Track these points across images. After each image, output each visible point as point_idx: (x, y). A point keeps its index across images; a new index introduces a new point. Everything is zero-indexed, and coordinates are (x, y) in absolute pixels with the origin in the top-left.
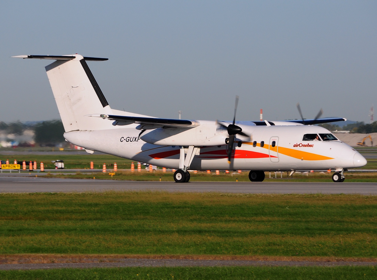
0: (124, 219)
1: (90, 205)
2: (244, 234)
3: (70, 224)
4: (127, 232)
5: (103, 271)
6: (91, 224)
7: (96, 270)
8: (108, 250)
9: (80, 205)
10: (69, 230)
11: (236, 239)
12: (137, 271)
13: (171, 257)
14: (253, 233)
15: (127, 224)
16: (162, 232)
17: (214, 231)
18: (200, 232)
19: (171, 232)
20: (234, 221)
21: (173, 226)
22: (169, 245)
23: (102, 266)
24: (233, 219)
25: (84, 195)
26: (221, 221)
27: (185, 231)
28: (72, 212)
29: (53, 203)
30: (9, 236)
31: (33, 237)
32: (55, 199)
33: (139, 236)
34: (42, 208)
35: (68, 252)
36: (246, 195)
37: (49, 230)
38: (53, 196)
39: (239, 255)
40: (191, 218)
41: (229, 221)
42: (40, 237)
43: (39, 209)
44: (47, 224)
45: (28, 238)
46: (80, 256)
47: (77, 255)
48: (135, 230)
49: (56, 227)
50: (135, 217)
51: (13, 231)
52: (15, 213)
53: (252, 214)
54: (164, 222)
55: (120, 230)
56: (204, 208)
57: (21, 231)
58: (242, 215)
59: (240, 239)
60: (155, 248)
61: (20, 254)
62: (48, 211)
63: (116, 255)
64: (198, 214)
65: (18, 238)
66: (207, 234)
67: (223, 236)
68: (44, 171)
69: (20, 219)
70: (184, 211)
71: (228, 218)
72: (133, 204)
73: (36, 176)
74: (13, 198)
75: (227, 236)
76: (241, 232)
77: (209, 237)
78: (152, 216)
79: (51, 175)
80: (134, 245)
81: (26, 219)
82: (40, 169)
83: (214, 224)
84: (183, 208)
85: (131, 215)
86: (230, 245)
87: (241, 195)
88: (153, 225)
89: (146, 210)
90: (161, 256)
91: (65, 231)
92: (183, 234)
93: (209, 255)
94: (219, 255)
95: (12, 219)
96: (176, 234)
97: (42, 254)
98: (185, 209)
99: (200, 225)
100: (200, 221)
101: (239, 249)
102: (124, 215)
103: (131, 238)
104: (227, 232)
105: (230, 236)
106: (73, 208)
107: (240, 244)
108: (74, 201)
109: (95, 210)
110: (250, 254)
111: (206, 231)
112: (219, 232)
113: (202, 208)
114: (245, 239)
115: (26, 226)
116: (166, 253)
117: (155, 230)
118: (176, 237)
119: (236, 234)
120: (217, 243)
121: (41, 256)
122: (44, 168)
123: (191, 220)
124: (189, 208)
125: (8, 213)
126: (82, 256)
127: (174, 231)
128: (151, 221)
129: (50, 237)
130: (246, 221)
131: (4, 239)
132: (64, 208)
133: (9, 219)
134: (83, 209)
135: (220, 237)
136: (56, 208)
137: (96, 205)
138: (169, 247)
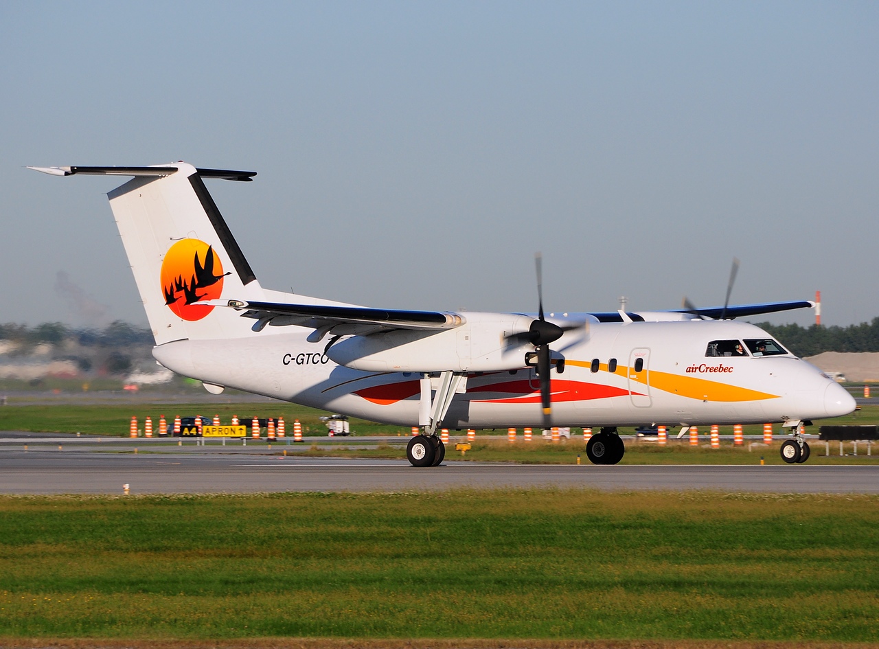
0: (494, 555)
1: (414, 522)
2: (782, 590)
3: (368, 567)
4: (502, 584)
6: (416, 567)
8: (460, 627)
9: (392, 522)
10: (365, 581)
11: (764, 602)
13: (610, 646)
14: (805, 588)
15: (502, 566)
16: (587, 585)
17: (712, 584)
18: (677, 585)
19: (606, 585)
20: (759, 559)
21: (615, 571)
22: (604, 617)
24: (756, 553)
25: (399, 498)
26: (728, 559)
27: (642, 584)
28: (372, 538)
29: (326, 516)
30: (224, 595)
31: (282, 599)
32: (332, 508)
33: (531, 594)
34: (301, 530)
35: (363, 635)
36: (786, 497)
37: (318, 582)
38: (327, 500)
39: (773, 641)
40: (655, 551)
41: (747, 558)
42: (297, 599)
43: (295, 530)
44: (314, 568)
45: (269, 600)
46: (392, 643)
47: (385, 640)
48: (522, 582)
49: (336, 575)
50: (521, 550)
51: (233, 583)
52: (237, 540)
53: (802, 542)
54: (590, 561)
55: (487, 581)
56: (687, 528)
57: (252, 583)
58: (776, 545)
59: (775, 602)
60: (570, 624)
61: (250, 639)
62: (315, 537)
63: (478, 639)
64: (672, 542)
65: (245, 599)
66: (695, 591)
67: (732, 596)
68: (302, 441)
69: (251, 555)
70: (638, 536)
71: (744, 552)
72: (517, 519)
73: (285, 452)
74: (232, 506)
75: (743, 596)
76: (777, 586)
77: (699, 598)
78: (561, 546)
79: (320, 450)
80: (519, 616)
81: (264, 557)
82: (293, 435)
83: (710, 566)
84: (636, 528)
85: (512, 544)
86: (750, 616)
87: (774, 496)
88: (565, 569)
89: (548, 533)
90: (587, 643)
91: (355, 582)
92: (637, 590)
93: (700, 640)
94: (725, 641)
95: (231, 556)
96: (621, 593)
97: (303, 639)
98: (640, 531)
99: (675, 568)
100: (675, 558)
101: (772, 627)
102: (494, 545)
103: (512, 600)
104: (743, 585)
105: (750, 594)
106: (374, 529)
107: (775, 615)
108: (375, 513)
109: (425, 534)
110: (799, 638)
111: (691, 584)
112: (722, 585)
113: (680, 527)
114: (787, 602)
115: (263, 572)
116: (598, 636)
117: (570, 582)
118: (619, 598)
119: (763, 591)
120: (719, 612)
121: (301, 642)
122: (303, 435)
123: (656, 558)
124: (649, 527)
125: (221, 540)
126: (398, 642)
127: (615, 584)
128: (561, 560)
129: (321, 597)
130: (786, 559)
131: (212, 603)
132: (353, 529)
133: (225, 556)
134: (398, 530)
135: (726, 596)
136: (333, 529)
137: (429, 521)
138: (603, 621)
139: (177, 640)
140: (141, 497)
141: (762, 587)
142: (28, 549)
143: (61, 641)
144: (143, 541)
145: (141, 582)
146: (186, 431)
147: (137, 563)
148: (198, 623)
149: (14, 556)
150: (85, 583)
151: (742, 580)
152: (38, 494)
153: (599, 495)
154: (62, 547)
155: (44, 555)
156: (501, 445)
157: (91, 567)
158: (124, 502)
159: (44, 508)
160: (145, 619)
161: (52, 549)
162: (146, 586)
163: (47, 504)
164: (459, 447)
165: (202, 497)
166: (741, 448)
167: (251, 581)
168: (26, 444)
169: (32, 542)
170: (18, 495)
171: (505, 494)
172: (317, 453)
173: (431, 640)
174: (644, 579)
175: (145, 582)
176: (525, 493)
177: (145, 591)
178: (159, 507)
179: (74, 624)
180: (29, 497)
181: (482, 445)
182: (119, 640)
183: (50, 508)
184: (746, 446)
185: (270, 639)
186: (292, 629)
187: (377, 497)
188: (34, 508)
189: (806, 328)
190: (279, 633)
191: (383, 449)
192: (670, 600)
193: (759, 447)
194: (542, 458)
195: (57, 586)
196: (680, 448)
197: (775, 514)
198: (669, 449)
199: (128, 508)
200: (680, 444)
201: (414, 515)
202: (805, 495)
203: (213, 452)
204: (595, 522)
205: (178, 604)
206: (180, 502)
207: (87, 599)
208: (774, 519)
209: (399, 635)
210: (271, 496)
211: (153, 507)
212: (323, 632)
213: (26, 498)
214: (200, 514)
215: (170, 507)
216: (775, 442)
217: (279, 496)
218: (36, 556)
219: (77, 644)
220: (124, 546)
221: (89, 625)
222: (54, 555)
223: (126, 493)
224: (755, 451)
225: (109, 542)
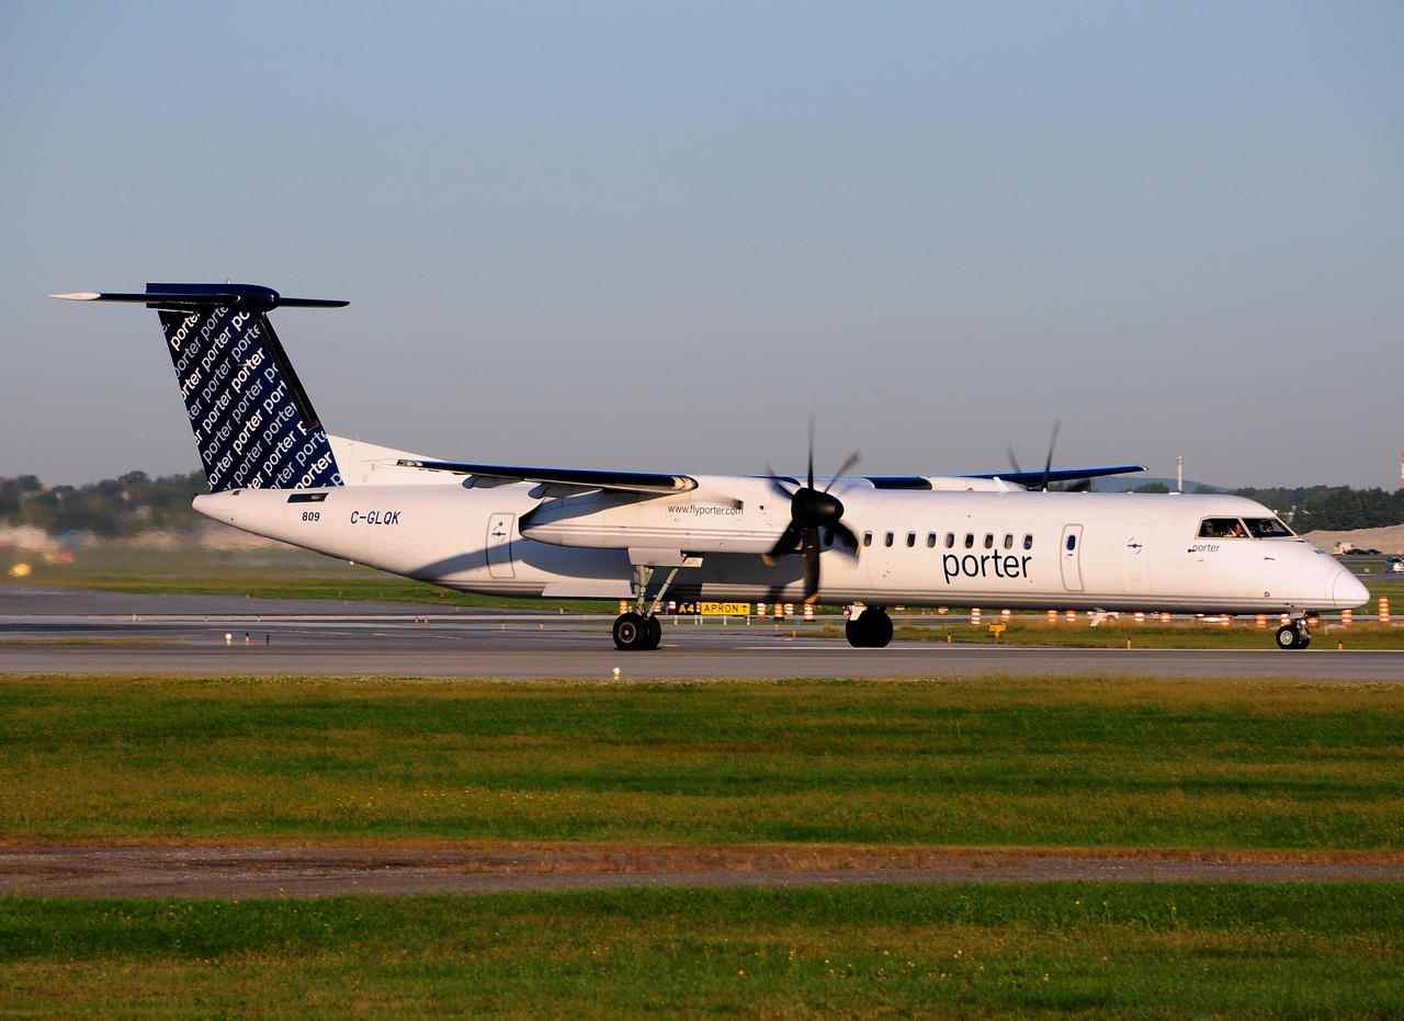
0: (1033, 751)
1: (942, 713)
2: (1364, 792)
3: (891, 764)
4: (1044, 785)
5: (984, 891)
6: (945, 764)
7: (964, 889)
8: (994, 833)
9: (919, 713)
10: (887, 781)
11: (1343, 807)
12: (1075, 891)
13: (1164, 856)
15: (1043, 763)
17: (1284, 786)
18: (1244, 787)
20: (1338, 757)
23: (979, 879)
24: (1334, 751)
25: (924, 686)
26: (1302, 757)
27: (1204, 785)
28: (894, 731)
29: (842, 706)
30: (727, 795)
31: (793, 799)
32: (848, 697)
33: (1076, 797)
34: (813, 722)
35: (885, 840)
36: (1369, 687)
37: (833, 781)
38: (843, 688)
39: (1354, 851)
40: (1218, 748)
41: (1324, 757)
42: (809, 800)
43: (806, 722)
44: (829, 764)
45: (778, 801)
46: (917, 851)
47: (909, 847)
48: (1066, 782)
49: (853, 772)
50: (1064, 745)
51: (737, 781)
52: (741, 733)
53: (1388, 738)
54: (1143, 759)
55: (1026, 782)
56: (1254, 722)
57: (758, 781)
58: (1357, 742)
59: (1356, 807)
60: (1121, 830)
61: (757, 845)
62: (830, 729)
63: (1015, 847)
64: (1237, 737)
65: (751, 800)
66: (1264, 793)
67: (1307, 799)
68: (813, 620)
69: (756, 749)
70: (1198, 731)
71: (1320, 749)
72: (1059, 710)
73: (794, 633)
74: (736, 695)
75: (1320, 799)
76: (1359, 788)
77: (1268, 802)
78: (1110, 742)
79: (834, 631)
80: (1063, 821)
81: (772, 751)
82: (803, 614)
83: (1282, 766)
84: (1196, 721)
85: (1054, 739)
86: (1327, 823)
87: (1354, 685)
88: (1115, 767)
89: (1095, 727)
90: (1139, 852)
91: (876, 782)
92: (1198, 793)
93: (1270, 850)
94: (1298, 850)
95: (734, 750)
96: (1179, 794)
97: (816, 845)
98: (1200, 724)
99: (1242, 767)
100: (1243, 756)
101: (1352, 835)
102: (1034, 740)
103: (1055, 802)
104: (1319, 787)
105: (1328, 798)
106: (897, 721)
107: (1356, 822)
108: (897, 702)
109: (955, 726)
110: (1385, 848)
111: (1260, 785)
112: (1294, 787)
113: (1247, 721)
114: (1369, 807)
115: (771, 769)
116: (1152, 845)
117: (1119, 782)
118: (1178, 801)
119: (1343, 794)
120: (1292, 818)
121: (814, 849)
122: (815, 613)
123: (1219, 755)
124: (1211, 721)
125: (724, 732)
126: (924, 850)
127: (1172, 785)
128: (1110, 757)
129: (837, 798)
130: (1369, 758)
131: (713, 804)
132: (873, 720)
133: (727, 750)
134: (924, 723)
135: (1299, 800)
136: (850, 720)
137: (958, 713)
138: (1158, 827)
139: (674, 844)
140: (633, 683)
141: (1343, 789)
142: (507, 741)
143: (545, 844)
144: (636, 733)
145: (634, 779)
146: (682, 609)
147: (627, 758)
148: (698, 825)
149: (491, 748)
150: (571, 780)
151: (1318, 782)
152: (518, 679)
153: (1154, 684)
154: (546, 739)
155: (525, 747)
156: (1040, 625)
157: (578, 763)
158: (614, 688)
159: (524, 695)
160: (638, 822)
161: (532, 741)
162: (639, 784)
163: (528, 690)
164: (992, 628)
165: (702, 684)
166: (1315, 630)
167: (757, 780)
168: (503, 621)
169: (512, 734)
170: (496, 680)
171: (1046, 682)
172: (830, 634)
173: (962, 848)
174: (1205, 779)
175: (639, 780)
176: (1069, 681)
177: (638, 790)
178: (653, 695)
179: (559, 825)
180: (508, 682)
181: (1018, 626)
182: (609, 844)
183: (532, 695)
184: (1321, 629)
185: (778, 845)
186: (803, 834)
187: (900, 685)
188: (514, 695)
189: (1392, 493)
190: (789, 838)
191: (905, 629)
192: (1234, 803)
193: (1337, 629)
194: (1087, 641)
195: (539, 782)
196: (1247, 631)
197: (1355, 706)
198: (1233, 631)
199: (619, 695)
200: (1245, 625)
201: (942, 706)
202: (1390, 686)
203: (712, 632)
204: (1147, 713)
205: (675, 804)
206: (677, 689)
207: (575, 800)
208: (1354, 712)
209: (925, 842)
210: (780, 683)
211: (646, 694)
212: (839, 837)
213: (504, 684)
214: (699, 703)
215: (666, 694)
216: (1355, 624)
217: (788, 683)
218: (515, 748)
219: (562, 849)
220: (614, 738)
221: (577, 826)
222: (536, 748)
223: (616, 678)
224: (1331, 634)
225: (597, 733)
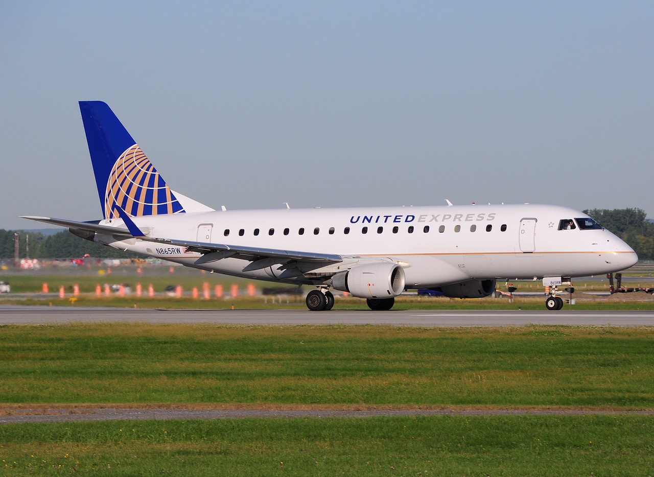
14: (261, 375)
16: (146, 374)
19: (156, 374)
21: (159, 367)
22: (156, 391)
